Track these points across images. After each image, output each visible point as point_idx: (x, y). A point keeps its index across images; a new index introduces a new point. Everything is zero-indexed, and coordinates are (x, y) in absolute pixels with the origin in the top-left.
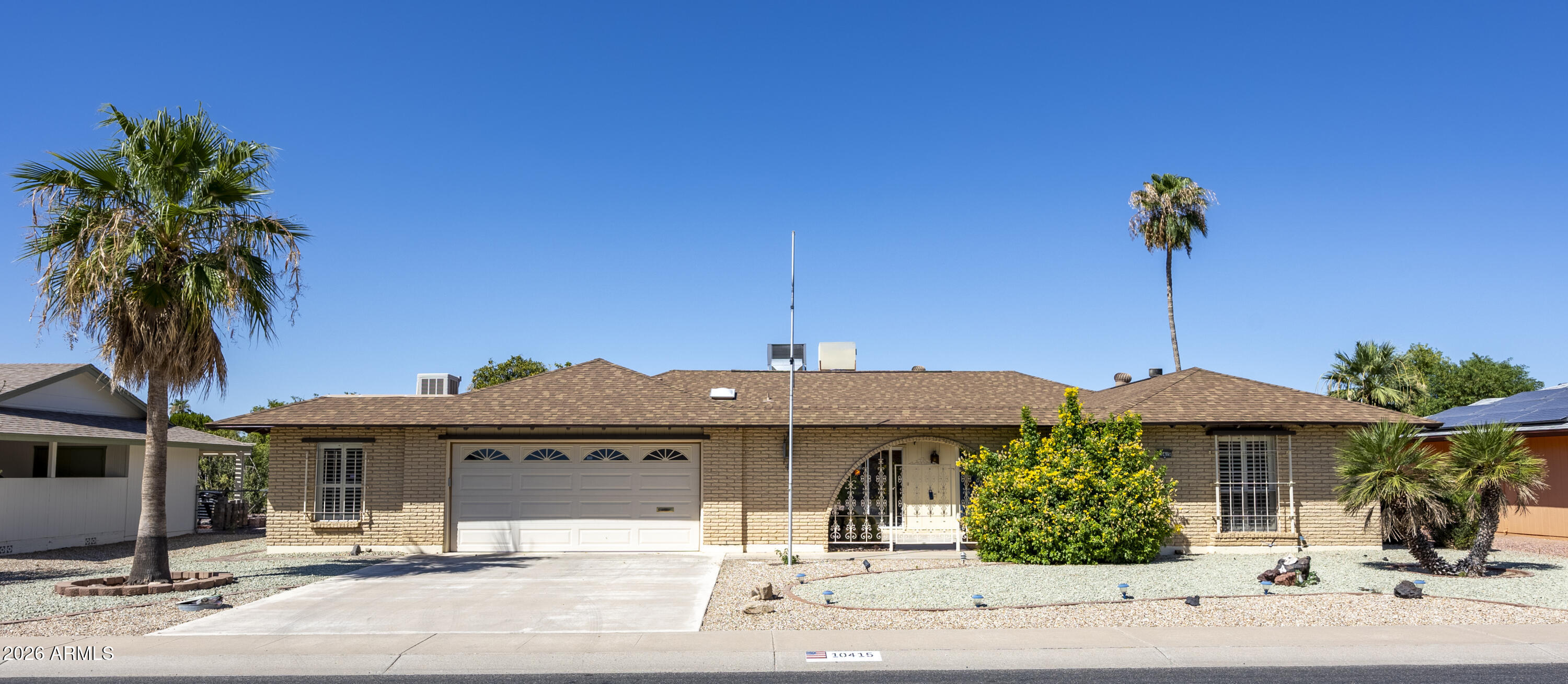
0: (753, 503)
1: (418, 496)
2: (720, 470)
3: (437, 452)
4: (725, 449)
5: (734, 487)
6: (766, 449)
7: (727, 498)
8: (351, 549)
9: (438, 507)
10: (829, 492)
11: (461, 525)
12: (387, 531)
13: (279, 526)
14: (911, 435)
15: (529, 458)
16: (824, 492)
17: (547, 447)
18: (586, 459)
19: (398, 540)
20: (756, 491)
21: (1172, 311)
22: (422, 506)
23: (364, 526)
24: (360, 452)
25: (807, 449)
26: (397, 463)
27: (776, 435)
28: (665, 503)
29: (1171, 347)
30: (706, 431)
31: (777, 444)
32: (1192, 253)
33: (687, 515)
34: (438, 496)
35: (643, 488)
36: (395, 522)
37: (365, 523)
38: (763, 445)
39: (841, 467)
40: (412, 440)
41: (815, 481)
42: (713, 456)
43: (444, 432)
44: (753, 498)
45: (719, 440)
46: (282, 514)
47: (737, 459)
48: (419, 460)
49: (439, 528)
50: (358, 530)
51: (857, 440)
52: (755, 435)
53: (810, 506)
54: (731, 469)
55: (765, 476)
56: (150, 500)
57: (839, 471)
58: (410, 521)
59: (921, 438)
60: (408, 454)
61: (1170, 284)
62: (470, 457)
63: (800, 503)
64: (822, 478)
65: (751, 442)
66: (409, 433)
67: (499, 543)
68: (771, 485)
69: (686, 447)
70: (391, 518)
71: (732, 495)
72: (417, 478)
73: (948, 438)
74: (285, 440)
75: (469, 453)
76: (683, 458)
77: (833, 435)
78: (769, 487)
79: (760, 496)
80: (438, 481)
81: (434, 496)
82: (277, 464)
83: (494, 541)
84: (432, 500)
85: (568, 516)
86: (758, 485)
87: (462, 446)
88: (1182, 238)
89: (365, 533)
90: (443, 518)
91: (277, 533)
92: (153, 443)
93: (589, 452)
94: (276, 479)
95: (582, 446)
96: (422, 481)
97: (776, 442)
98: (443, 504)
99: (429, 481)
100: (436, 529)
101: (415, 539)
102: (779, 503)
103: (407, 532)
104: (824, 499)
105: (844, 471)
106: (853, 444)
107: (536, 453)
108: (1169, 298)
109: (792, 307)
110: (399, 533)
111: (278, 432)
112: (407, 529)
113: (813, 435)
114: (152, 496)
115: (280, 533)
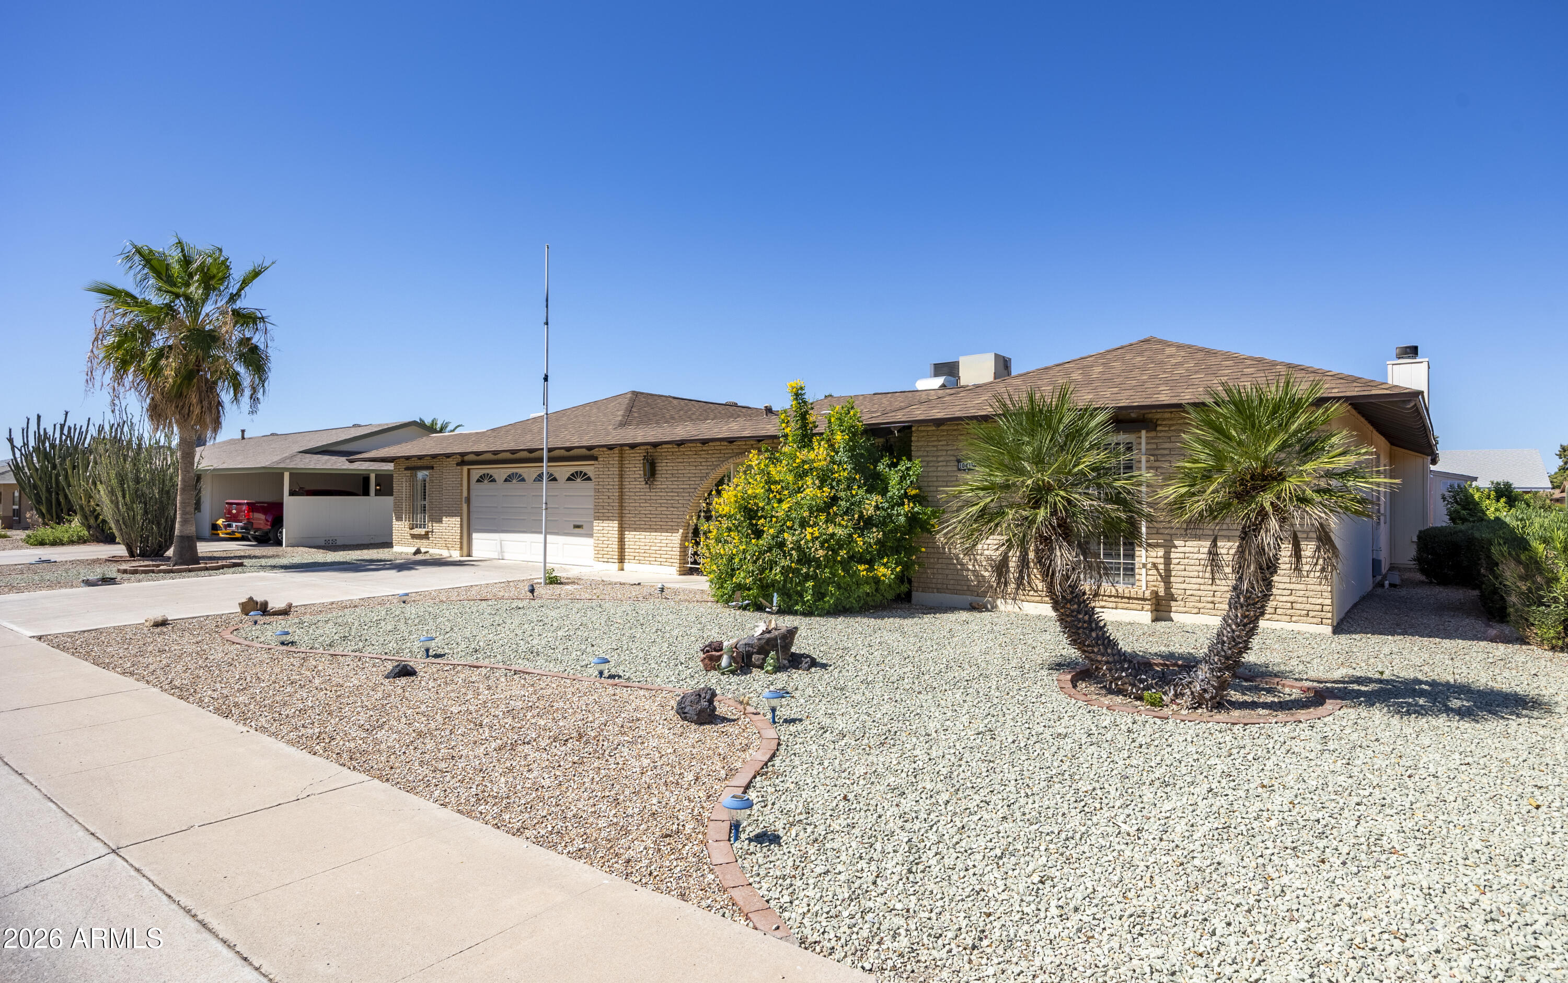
0: (627, 523)
1: (449, 511)
2: (604, 490)
3: (457, 477)
4: (607, 469)
5: (613, 507)
6: (638, 469)
7: (608, 517)
8: (413, 550)
9: (462, 520)
10: (682, 513)
11: (474, 535)
12: (439, 538)
15: (506, 481)
16: (678, 513)
17: (514, 470)
18: (535, 481)
19: (442, 545)
20: (628, 511)
22: (451, 519)
23: (426, 533)
25: (667, 468)
26: (442, 485)
28: (578, 521)
30: (595, 452)
33: (587, 533)
35: (565, 506)
36: (441, 531)
37: (430, 532)
38: (637, 466)
39: (691, 486)
40: (446, 467)
41: (672, 501)
42: (600, 476)
43: (458, 460)
44: (627, 518)
45: (603, 460)
46: (398, 523)
47: (615, 480)
48: (449, 483)
50: (424, 536)
51: (704, 458)
53: (668, 527)
54: (612, 489)
55: (637, 496)
57: (690, 490)
58: (446, 531)
60: (444, 479)
62: (478, 480)
63: (661, 523)
64: (677, 498)
66: (444, 461)
68: (642, 505)
69: (590, 468)
70: (440, 528)
71: (612, 515)
72: (448, 497)
75: (477, 476)
76: (588, 479)
77: (686, 453)
79: (634, 515)
80: (457, 500)
81: (456, 512)
86: (633, 505)
87: (474, 470)
89: (425, 539)
90: (465, 529)
93: (536, 475)
95: (530, 469)
96: (450, 500)
98: (465, 518)
99: (454, 500)
100: (457, 537)
101: (448, 545)
102: (647, 523)
103: (445, 539)
104: (678, 521)
105: (693, 490)
106: (701, 463)
107: (510, 475)
109: (547, 323)
112: (445, 536)
113: (671, 453)
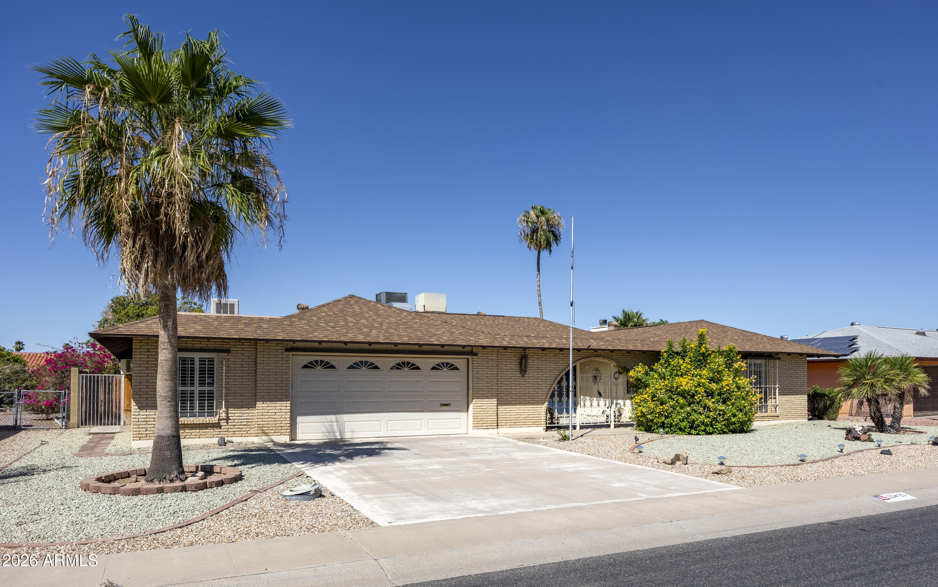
0: (501, 400)
1: (269, 397)
2: (484, 377)
3: (284, 362)
4: (486, 363)
5: (492, 389)
6: (509, 363)
7: (488, 397)
9: (285, 405)
10: (545, 392)
11: (299, 419)
12: (241, 425)
13: (144, 423)
14: (590, 356)
15: (351, 367)
16: (542, 392)
17: (364, 359)
18: (392, 369)
19: (252, 432)
20: (504, 392)
21: (539, 287)
22: (272, 404)
23: (222, 421)
24: (211, 361)
25: (533, 364)
26: (249, 370)
27: (515, 354)
28: (445, 401)
29: (538, 307)
30: (475, 350)
31: (516, 360)
32: (552, 253)
33: (460, 409)
34: (285, 397)
35: (431, 390)
36: (249, 417)
37: (223, 419)
38: (508, 361)
39: (552, 376)
40: (264, 352)
41: (538, 385)
42: (479, 367)
43: (289, 346)
44: (502, 397)
45: (482, 356)
46: (147, 413)
47: (494, 370)
48: (270, 368)
49: (286, 422)
50: (217, 426)
51: (561, 359)
52: (503, 353)
53: (535, 402)
54: (490, 377)
55: (509, 382)
56: (170, 402)
57: (551, 378)
58: (262, 417)
59: (596, 358)
60: (259, 363)
61: (539, 270)
62: (306, 366)
63: (529, 400)
64: (542, 383)
65: (500, 358)
66: (261, 346)
67: (329, 433)
68: (513, 387)
69: (459, 361)
70: (245, 415)
71: (491, 395)
72: (267, 382)
73: (609, 358)
74: (148, 349)
75: (305, 362)
76: (456, 369)
77: (547, 355)
78: (511, 389)
79: (505, 395)
80: (285, 385)
81: (282, 397)
82: (141, 370)
83: (325, 431)
84: (280, 400)
85: (379, 410)
86: (505, 388)
87: (300, 357)
88: (549, 245)
89: (223, 427)
90: (289, 414)
91: (142, 430)
92: (170, 349)
93: (394, 364)
94: (140, 383)
95: (389, 359)
96: (272, 385)
97: (515, 359)
98: (289, 402)
99: (278, 385)
100: (284, 422)
101: (266, 431)
102: (517, 400)
103: (260, 426)
104: (543, 397)
105: (554, 378)
106: (559, 361)
107: (356, 363)
108: (538, 279)
109: (572, 268)
110: (251, 427)
111: (141, 342)
112: (260, 423)
113: (536, 354)
114: (172, 399)
115: (145, 429)
